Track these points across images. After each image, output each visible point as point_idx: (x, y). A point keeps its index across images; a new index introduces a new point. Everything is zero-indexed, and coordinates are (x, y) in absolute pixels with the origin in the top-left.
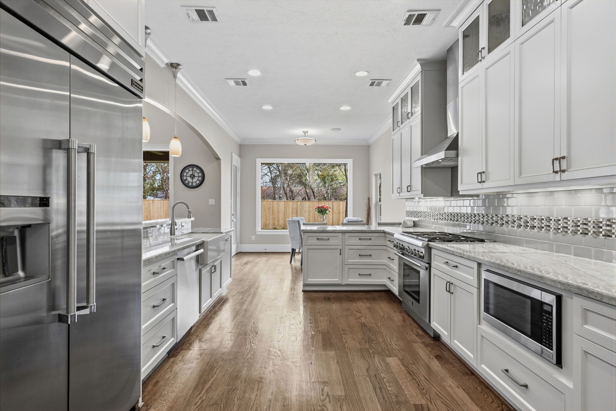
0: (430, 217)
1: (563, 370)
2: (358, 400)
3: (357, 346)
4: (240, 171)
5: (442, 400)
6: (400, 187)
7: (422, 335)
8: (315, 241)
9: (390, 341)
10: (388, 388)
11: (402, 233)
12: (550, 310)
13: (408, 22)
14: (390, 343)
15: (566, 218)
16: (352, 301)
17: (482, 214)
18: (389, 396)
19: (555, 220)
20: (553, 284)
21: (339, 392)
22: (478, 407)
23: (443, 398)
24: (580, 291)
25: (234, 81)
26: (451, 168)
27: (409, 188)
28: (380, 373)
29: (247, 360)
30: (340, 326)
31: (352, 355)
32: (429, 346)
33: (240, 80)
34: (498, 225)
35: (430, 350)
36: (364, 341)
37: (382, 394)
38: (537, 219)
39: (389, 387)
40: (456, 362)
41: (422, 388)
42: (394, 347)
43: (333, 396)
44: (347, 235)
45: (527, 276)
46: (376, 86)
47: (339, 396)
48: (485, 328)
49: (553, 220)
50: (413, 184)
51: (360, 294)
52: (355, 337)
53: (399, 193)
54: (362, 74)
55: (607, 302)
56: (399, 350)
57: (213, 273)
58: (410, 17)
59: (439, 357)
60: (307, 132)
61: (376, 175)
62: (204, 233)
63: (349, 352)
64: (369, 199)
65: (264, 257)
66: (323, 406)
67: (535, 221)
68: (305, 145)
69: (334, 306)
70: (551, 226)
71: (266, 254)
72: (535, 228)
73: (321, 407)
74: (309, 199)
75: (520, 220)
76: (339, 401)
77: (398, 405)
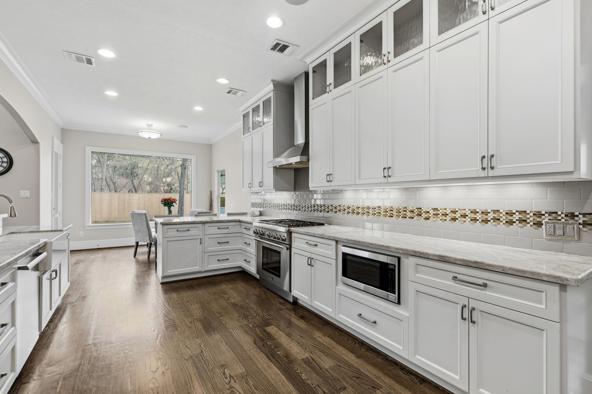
0: (275, 207)
1: (401, 306)
2: (258, 371)
3: (237, 324)
4: (62, 159)
5: (319, 349)
6: (251, 183)
7: (283, 303)
8: (175, 233)
9: (262, 313)
10: (278, 353)
11: (260, 221)
12: (394, 268)
13: (274, 48)
14: (263, 315)
15: (380, 207)
16: (214, 285)
17: (321, 205)
18: (281, 359)
19: (372, 208)
20: (396, 251)
21: (240, 369)
22: (341, 346)
23: (318, 347)
24: (415, 254)
25: (76, 56)
26: (294, 169)
27: (261, 184)
28: (266, 342)
29: (127, 369)
30: (214, 310)
31: (236, 333)
32: (292, 310)
33: (84, 57)
34: (333, 213)
35: (294, 313)
36: (241, 318)
37: (276, 360)
38: (361, 208)
39: (278, 351)
40: (315, 317)
41: (301, 344)
42: (267, 317)
43: (236, 376)
44: (207, 225)
45: (377, 247)
46: (232, 94)
47: (241, 373)
48: (342, 288)
49: (371, 208)
50: (264, 181)
51: (220, 277)
52: (232, 317)
53: (250, 188)
54: (223, 81)
55: (432, 258)
56: (272, 319)
57: (53, 279)
58: (277, 44)
59: (302, 317)
60: (152, 125)
61: (218, 171)
62: (33, 232)
63: (232, 331)
64: (211, 192)
65: (98, 254)
66: (231, 388)
67: (360, 209)
68: (150, 138)
69: (200, 293)
70: (370, 212)
71: (99, 250)
72: (360, 214)
73: (229, 389)
74: (136, 192)
75: (349, 209)
76: (243, 378)
77: (290, 364)
